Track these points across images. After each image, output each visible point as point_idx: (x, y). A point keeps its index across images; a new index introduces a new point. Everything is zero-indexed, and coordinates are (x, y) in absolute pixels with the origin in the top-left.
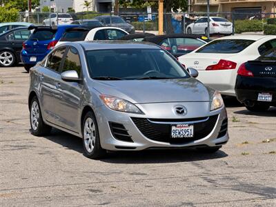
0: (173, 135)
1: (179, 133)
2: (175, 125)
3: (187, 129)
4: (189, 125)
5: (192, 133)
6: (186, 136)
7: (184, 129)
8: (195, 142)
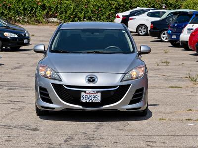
0: (83, 100)
1: (88, 98)
2: (85, 92)
3: (95, 95)
4: (97, 92)
5: (100, 99)
6: (94, 101)
7: (92, 95)
8: (105, 106)
